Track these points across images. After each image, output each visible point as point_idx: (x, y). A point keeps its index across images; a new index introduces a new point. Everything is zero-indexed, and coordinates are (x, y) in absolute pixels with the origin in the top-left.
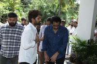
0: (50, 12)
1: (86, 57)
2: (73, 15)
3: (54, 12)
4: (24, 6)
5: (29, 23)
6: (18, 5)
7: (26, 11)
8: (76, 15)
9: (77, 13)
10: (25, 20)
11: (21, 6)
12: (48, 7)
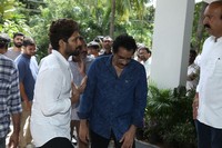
0: (91, 24)
1: (170, 126)
2: (142, 33)
3: (100, 25)
4: (29, 10)
5: (53, 51)
6: (13, 9)
7: (34, 24)
8: (149, 33)
9: (152, 28)
10: (32, 45)
11: (21, 12)
12: (85, 13)
